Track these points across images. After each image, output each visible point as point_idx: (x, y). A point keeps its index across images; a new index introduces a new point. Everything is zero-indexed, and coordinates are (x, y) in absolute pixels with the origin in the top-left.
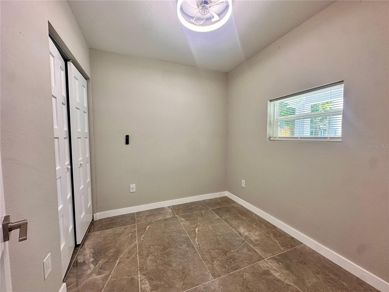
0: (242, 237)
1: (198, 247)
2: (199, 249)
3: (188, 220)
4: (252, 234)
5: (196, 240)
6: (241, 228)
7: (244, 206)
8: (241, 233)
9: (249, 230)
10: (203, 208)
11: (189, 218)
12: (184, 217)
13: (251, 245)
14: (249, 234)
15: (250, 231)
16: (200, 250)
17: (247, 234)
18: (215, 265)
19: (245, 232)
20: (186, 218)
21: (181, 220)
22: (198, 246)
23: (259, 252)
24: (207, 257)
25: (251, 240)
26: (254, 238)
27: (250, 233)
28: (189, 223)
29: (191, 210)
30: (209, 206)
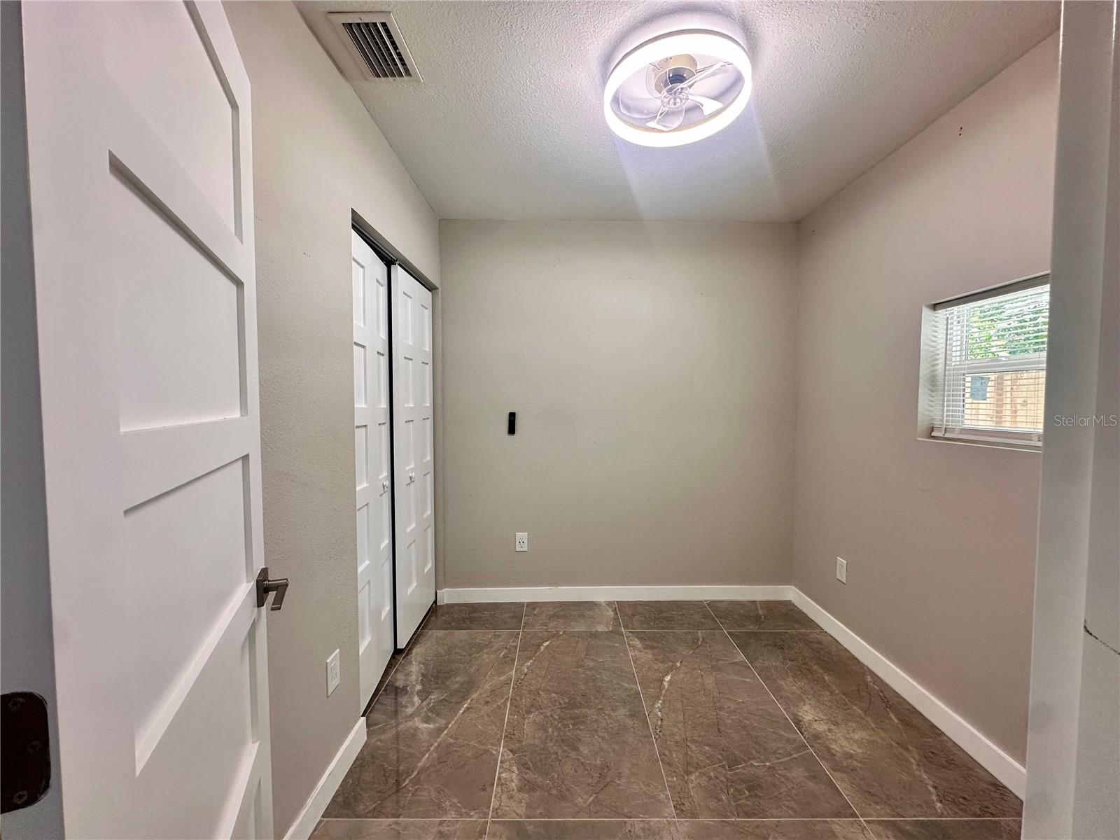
0: (802, 733)
1: (657, 725)
2: (659, 730)
3: (652, 648)
4: (839, 733)
5: (658, 705)
6: (806, 707)
7: (842, 643)
8: (800, 721)
9: (833, 719)
10: (703, 623)
11: (655, 644)
12: (642, 638)
13: (826, 764)
14: (830, 730)
15: (836, 724)
16: (661, 734)
17: (821, 727)
18: (690, 785)
19: (816, 721)
20: (648, 642)
21: (631, 643)
22: (659, 723)
23: (847, 792)
24: (674, 755)
25: (828, 749)
26: (842, 747)
27: (833, 727)
28: (651, 657)
29: (666, 622)
30: (723, 620)
